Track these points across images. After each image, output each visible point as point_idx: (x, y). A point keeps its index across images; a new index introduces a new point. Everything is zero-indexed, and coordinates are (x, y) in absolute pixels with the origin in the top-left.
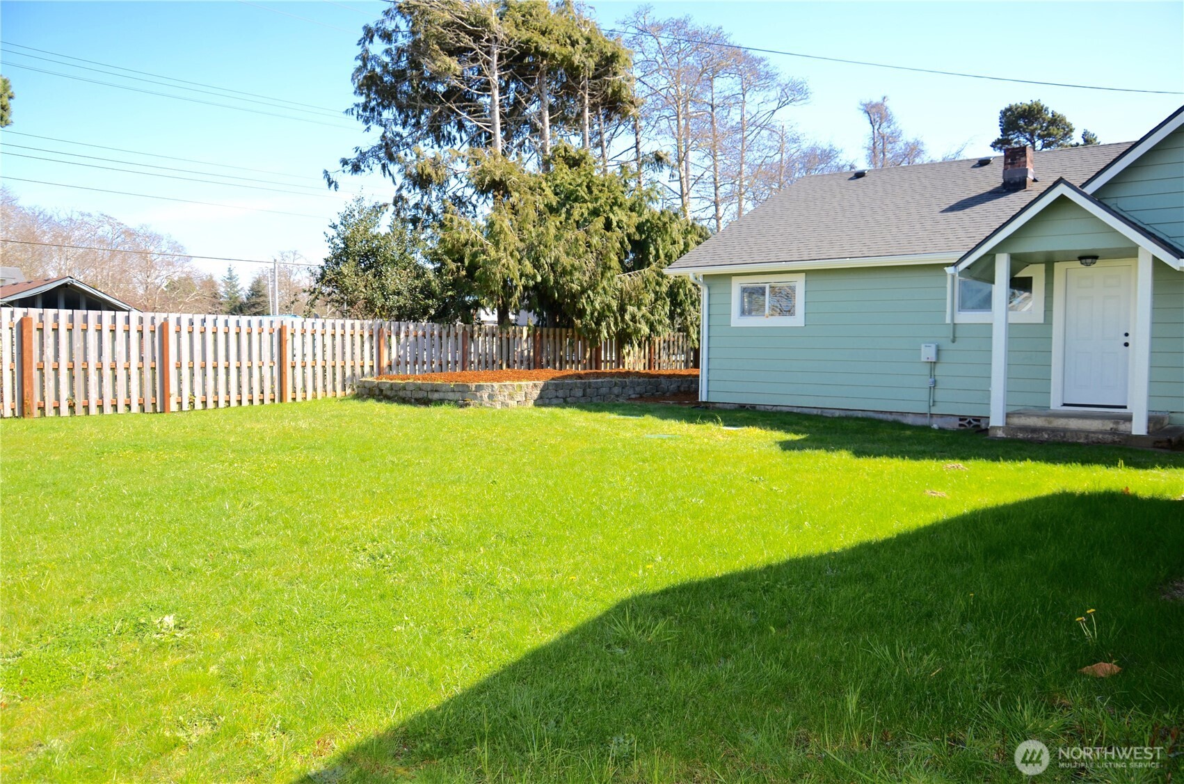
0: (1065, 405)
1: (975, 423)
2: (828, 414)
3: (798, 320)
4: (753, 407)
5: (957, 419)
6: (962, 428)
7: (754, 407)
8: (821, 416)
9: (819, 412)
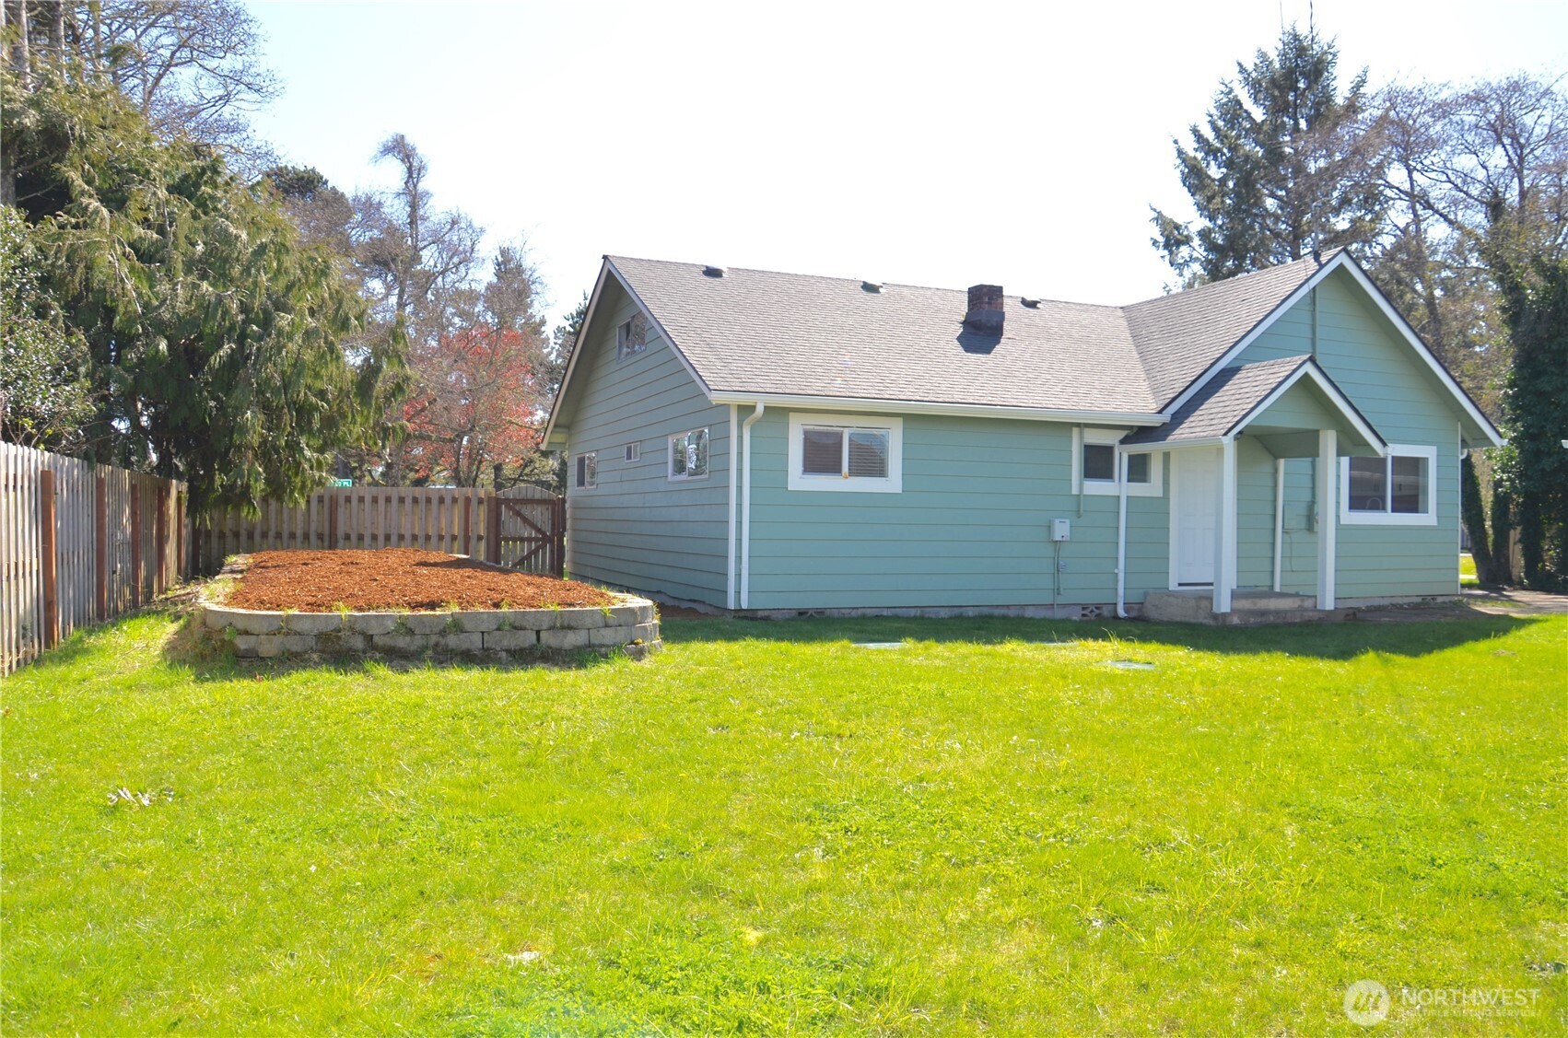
0: (1180, 585)
1: (1097, 612)
2: (931, 613)
3: (892, 482)
4: (820, 612)
5: (1080, 608)
6: (1085, 618)
7: (823, 613)
8: (922, 618)
9: (919, 612)
